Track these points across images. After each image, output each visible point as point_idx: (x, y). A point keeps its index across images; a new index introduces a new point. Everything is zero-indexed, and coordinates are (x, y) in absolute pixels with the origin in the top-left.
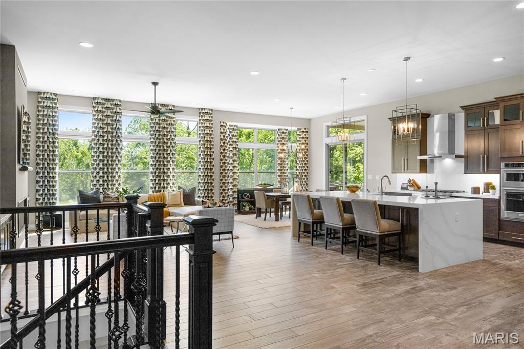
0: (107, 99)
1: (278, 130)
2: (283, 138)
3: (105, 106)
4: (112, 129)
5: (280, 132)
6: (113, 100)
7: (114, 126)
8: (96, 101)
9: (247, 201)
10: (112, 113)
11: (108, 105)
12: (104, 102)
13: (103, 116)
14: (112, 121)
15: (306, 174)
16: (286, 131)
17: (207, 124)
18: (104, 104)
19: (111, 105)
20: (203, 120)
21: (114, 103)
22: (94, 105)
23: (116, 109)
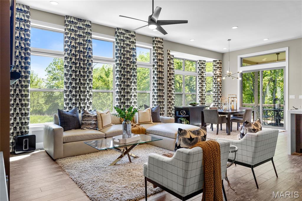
0: (79, 19)
1: (199, 61)
2: (202, 67)
3: (78, 25)
4: (84, 48)
5: (200, 63)
6: (85, 21)
7: (86, 46)
8: (69, 19)
9: (184, 117)
10: (83, 33)
11: (80, 25)
12: (76, 21)
13: (75, 35)
14: (84, 40)
15: (220, 95)
16: (204, 62)
17: (160, 51)
18: (76, 23)
19: (83, 25)
20: (157, 47)
21: (86, 23)
22: (67, 23)
23: (87, 30)
